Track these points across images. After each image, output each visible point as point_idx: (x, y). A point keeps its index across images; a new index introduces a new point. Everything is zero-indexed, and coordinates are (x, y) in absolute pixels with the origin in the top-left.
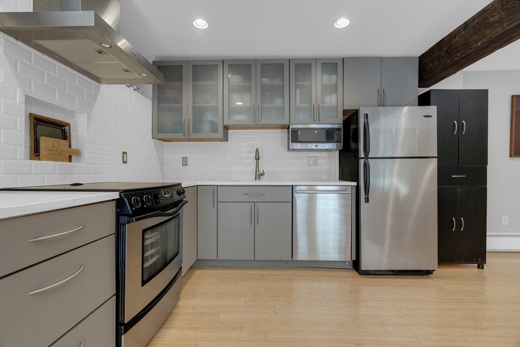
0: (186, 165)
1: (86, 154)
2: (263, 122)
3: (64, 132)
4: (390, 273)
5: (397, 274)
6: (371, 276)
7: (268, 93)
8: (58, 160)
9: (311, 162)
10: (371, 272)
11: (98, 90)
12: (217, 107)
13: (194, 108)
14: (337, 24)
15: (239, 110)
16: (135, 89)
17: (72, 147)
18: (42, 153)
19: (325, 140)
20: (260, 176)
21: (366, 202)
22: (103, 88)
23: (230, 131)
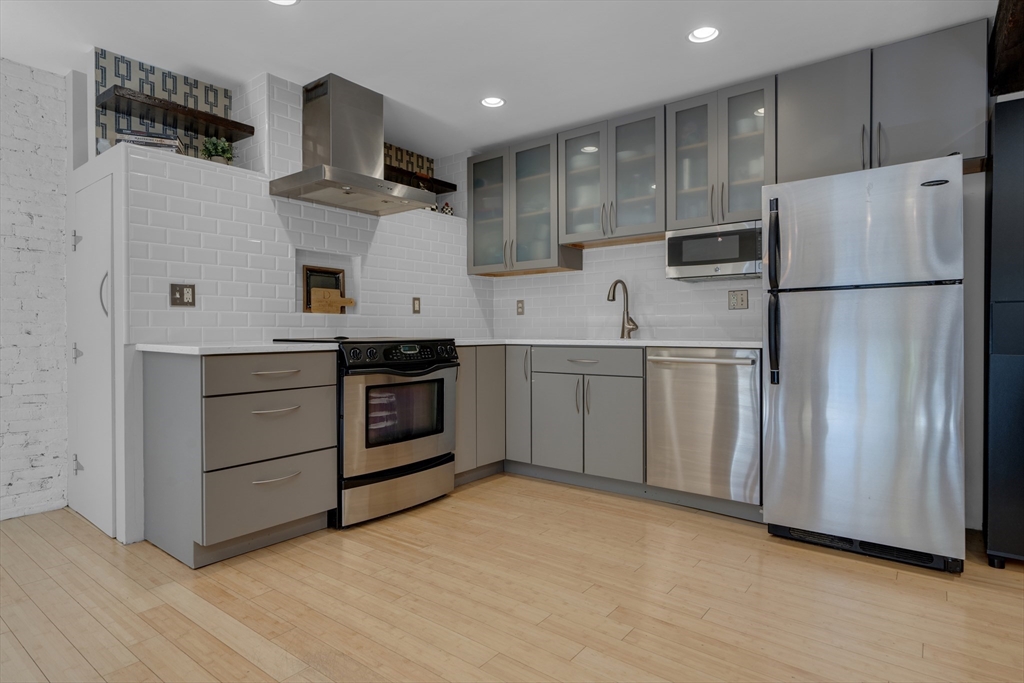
0: (522, 313)
1: (360, 304)
2: (619, 232)
3: (337, 279)
4: (840, 545)
5: (861, 551)
6: (794, 542)
7: (637, 175)
8: (328, 312)
9: (733, 301)
10: (795, 535)
11: (375, 225)
12: (548, 215)
13: (518, 221)
14: (693, 35)
15: (587, 216)
16: (433, 209)
17: (346, 297)
18: (313, 305)
19: (737, 256)
20: (630, 331)
21: (773, 382)
22: (383, 220)
23: (585, 251)
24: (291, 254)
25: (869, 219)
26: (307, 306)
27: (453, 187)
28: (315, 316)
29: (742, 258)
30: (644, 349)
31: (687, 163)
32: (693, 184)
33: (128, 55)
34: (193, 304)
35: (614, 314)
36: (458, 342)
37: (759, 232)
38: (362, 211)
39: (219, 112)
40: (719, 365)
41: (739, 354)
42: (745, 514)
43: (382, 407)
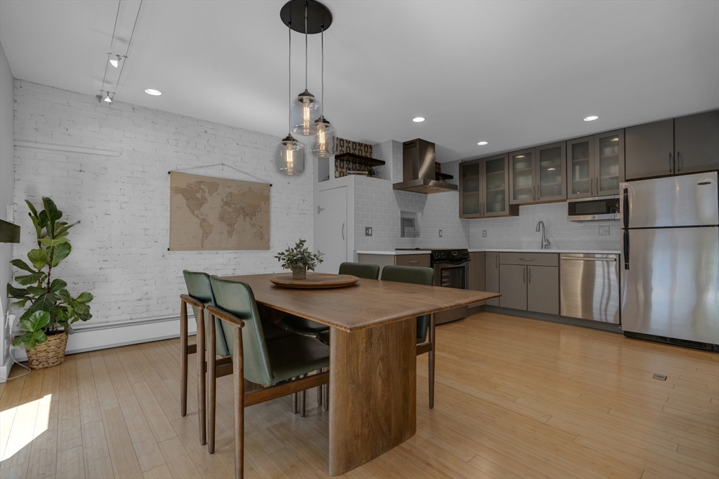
0: (486, 236)
1: (421, 234)
2: (542, 199)
3: (413, 223)
4: (660, 341)
5: (671, 343)
6: (637, 340)
8: (411, 237)
9: (602, 231)
10: (637, 336)
11: (427, 197)
12: (504, 190)
13: (487, 193)
15: (524, 191)
17: (416, 230)
18: (406, 234)
19: (605, 211)
20: (546, 245)
21: (626, 268)
22: (429, 195)
23: (520, 207)
24: (399, 213)
25: (678, 188)
26: (403, 235)
27: (451, 177)
28: (407, 239)
29: (608, 212)
30: (559, 254)
31: (577, 168)
32: (581, 176)
33: (343, 138)
34: (371, 235)
35: (538, 237)
36: (469, 251)
37: (618, 200)
38: (422, 193)
39: (368, 155)
40: (585, 260)
41: (597, 256)
42: (611, 329)
43: (446, 277)
